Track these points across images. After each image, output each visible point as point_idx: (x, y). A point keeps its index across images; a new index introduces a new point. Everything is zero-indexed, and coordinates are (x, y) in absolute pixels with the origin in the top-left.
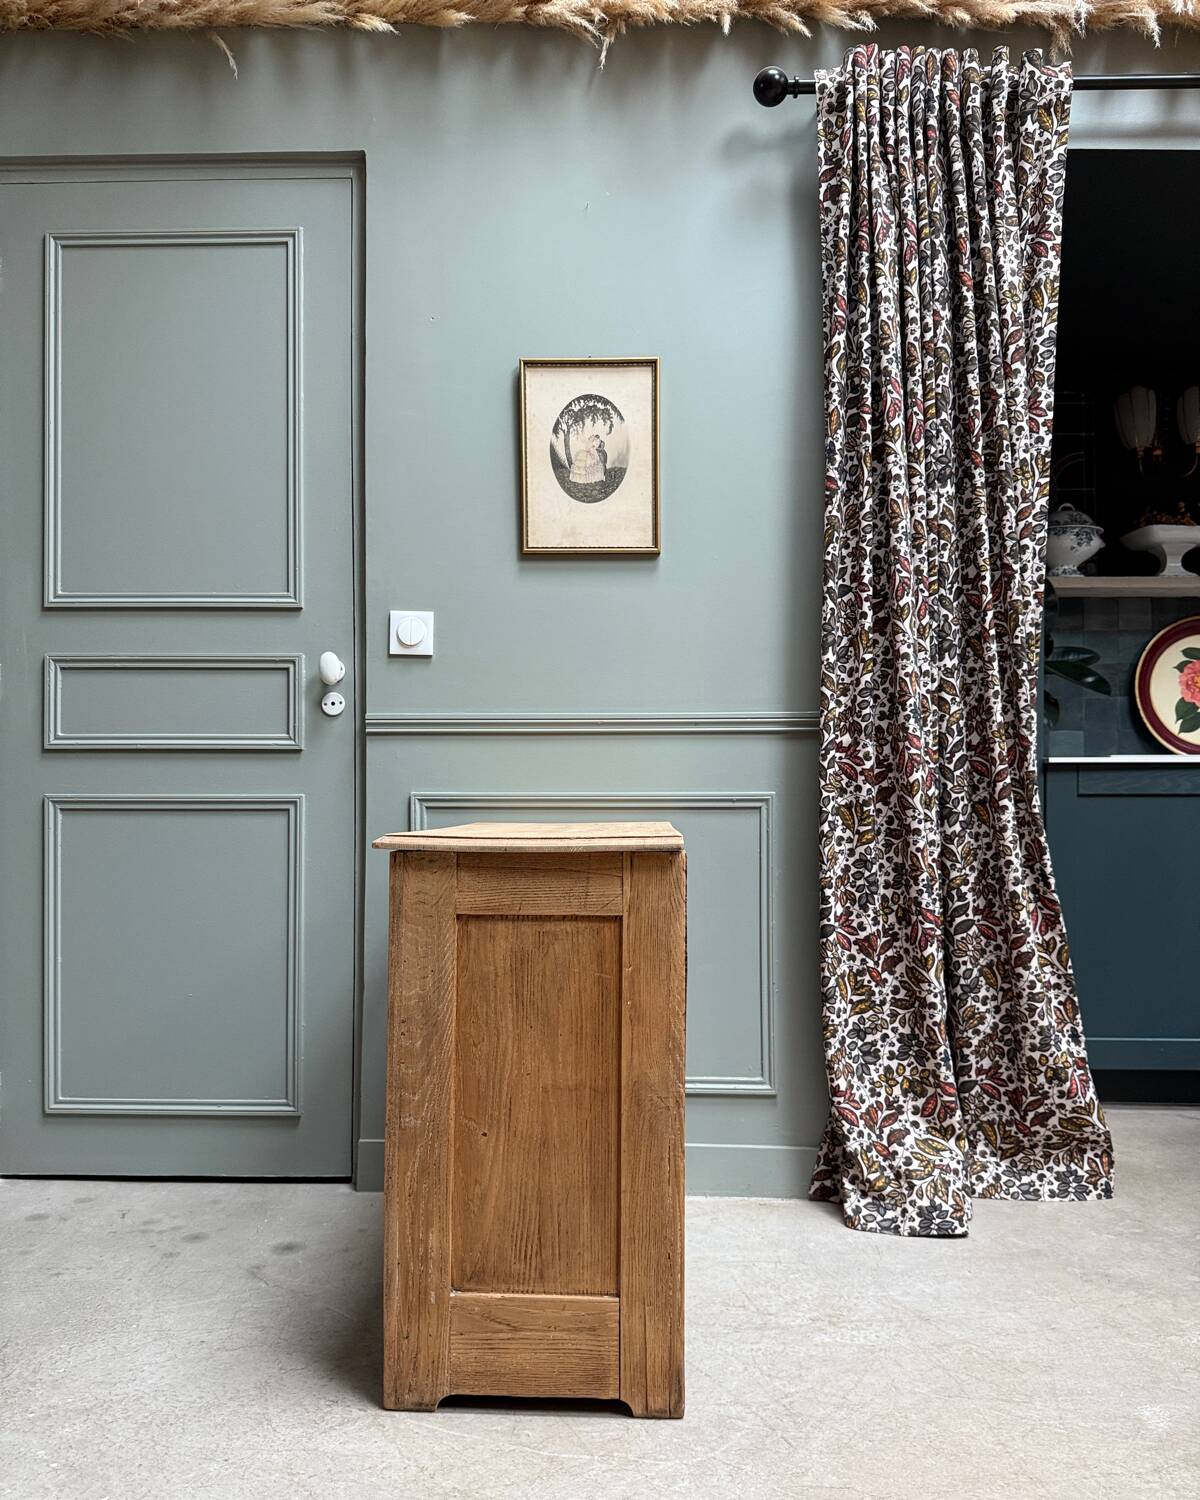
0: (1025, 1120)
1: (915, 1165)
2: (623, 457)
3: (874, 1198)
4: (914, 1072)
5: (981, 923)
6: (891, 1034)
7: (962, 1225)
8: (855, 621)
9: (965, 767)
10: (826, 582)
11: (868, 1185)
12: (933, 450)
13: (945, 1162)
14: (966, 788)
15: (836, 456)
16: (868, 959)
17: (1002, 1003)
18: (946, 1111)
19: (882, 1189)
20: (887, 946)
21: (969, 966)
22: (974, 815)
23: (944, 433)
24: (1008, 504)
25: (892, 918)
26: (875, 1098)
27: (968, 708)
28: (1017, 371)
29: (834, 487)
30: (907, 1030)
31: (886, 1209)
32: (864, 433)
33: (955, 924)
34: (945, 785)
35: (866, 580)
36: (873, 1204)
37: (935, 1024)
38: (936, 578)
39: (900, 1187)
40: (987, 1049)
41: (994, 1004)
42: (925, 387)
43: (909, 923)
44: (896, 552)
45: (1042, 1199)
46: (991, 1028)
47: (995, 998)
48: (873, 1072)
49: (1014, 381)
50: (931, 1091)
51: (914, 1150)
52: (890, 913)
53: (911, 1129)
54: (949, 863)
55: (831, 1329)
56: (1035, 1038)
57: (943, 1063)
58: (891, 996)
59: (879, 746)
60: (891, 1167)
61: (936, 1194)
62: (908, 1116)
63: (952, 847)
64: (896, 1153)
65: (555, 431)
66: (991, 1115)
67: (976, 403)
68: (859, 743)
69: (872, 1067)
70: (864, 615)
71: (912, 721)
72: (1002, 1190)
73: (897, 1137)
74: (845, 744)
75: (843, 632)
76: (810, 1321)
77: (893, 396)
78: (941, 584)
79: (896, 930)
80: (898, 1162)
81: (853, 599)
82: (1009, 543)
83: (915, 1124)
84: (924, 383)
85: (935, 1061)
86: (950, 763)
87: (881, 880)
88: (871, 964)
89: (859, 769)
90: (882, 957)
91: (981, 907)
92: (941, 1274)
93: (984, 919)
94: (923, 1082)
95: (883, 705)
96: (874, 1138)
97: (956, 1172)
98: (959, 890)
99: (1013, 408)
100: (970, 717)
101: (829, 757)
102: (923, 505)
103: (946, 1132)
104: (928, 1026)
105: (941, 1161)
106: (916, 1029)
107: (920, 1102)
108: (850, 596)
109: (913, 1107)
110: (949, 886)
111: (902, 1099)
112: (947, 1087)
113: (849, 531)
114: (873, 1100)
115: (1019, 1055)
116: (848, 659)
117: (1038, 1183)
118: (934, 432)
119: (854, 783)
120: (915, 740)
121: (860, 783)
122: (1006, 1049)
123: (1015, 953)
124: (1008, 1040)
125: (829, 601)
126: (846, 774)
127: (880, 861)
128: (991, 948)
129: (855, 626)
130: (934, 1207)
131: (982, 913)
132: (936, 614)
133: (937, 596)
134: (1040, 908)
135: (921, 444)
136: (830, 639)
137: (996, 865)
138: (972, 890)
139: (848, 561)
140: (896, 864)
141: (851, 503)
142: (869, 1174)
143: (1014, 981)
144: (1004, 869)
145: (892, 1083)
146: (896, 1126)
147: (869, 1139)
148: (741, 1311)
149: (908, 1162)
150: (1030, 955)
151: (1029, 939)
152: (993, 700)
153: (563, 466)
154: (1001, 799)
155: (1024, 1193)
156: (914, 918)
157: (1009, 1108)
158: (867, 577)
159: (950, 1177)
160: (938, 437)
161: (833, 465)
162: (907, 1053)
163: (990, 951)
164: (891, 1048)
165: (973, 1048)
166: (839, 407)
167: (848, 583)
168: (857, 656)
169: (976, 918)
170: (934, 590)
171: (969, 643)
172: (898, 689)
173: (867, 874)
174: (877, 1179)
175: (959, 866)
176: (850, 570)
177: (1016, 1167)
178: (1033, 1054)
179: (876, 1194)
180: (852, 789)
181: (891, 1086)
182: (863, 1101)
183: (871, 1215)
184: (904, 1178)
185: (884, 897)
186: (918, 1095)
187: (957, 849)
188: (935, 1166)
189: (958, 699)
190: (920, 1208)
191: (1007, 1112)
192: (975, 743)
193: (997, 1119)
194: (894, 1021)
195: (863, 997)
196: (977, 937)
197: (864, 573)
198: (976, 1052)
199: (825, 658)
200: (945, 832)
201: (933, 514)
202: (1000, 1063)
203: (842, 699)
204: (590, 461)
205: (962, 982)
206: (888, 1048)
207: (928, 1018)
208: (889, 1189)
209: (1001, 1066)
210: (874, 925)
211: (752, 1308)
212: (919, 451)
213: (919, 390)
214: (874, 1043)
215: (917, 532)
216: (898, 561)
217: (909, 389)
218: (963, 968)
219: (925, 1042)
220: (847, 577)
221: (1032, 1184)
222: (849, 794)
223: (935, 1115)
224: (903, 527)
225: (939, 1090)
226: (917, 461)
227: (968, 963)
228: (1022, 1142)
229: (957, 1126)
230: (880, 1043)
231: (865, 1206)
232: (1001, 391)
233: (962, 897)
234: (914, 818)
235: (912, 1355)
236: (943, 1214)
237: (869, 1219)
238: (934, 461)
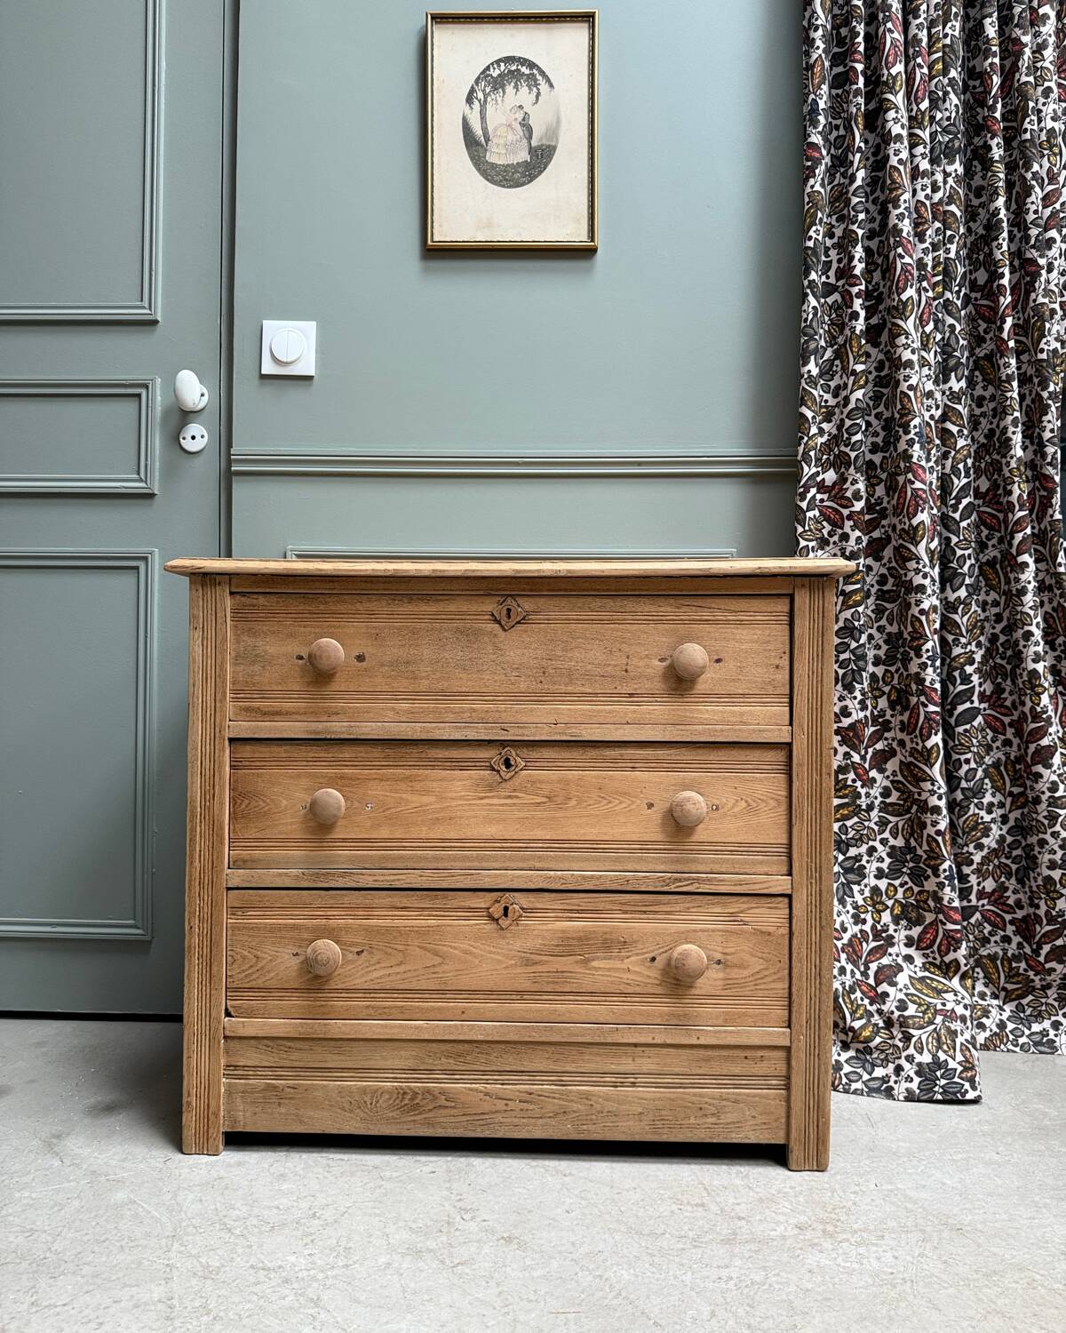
0: (1039, 955)
1: (912, 1010)
2: (553, 131)
3: (858, 1051)
4: (909, 894)
5: (987, 712)
6: (880, 847)
7: (974, 1088)
8: (842, 327)
9: (973, 518)
10: (807, 274)
11: (851, 1034)
12: (939, 116)
13: (949, 1006)
14: (973, 544)
15: (820, 117)
16: (852, 753)
17: (1010, 812)
18: (949, 943)
19: (870, 1039)
20: (877, 737)
21: (973, 765)
22: (981, 578)
23: (952, 96)
24: (1034, 183)
25: (883, 703)
26: (859, 927)
27: (976, 446)
28: (1046, 16)
29: (817, 155)
30: (900, 842)
31: (874, 1066)
32: (855, 87)
33: (956, 713)
34: (948, 540)
35: (857, 272)
36: (856, 1058)
37: (939, 833)
38: (940, 278)
39: (893, 1037)
40: (991, 868)
41: (1000, 812)
42: (930, 36)
43: (906, 708)
44: (897, 232)
45: (1059, 1052)
46: (997, 842)
47: (1002, 805)
48: (856, 894)
49: (1042, 29)
50: (929, 917)
51: (909, 991)
52: (880, 697)
53: (904, 965)
54: (950, 638)
55: (827, 1245)
56: (1055, 853)
57: (947, 882)
58: (880, 799)
59: (871, 486)
60: (880, 1012)
61: (939, 1047)
62: (900, 949)
63: (956, 617)
64: (886, 994)
65: (469, 100)
66: (993, 949)
67: (994, 55)
68: (846, 479)
69: (856, 888)
70: (855, 316)
71: (917, 447)
72: (1008, 1040)
73: (888, 975)
74: (828, 483)
75: (826, 342)
76: (796, 1231)
77: (893, 36)
78: (947, 287)
79: (888, 717)
80: (891, 1005)
81: (840, 300)
82: (1034, 232)
83: (909, 959)
84: (929, 29)
85: (937, 880)
86: (954, 512)
87: (871, 654)
88: (856, 758)
89: (846, 512)
90: (870, 751)
91: (988, 693)
92: (960, 1156)
93: (990, 707)
94: (920, 906)
95: (876, 434)
96: (858, 976)
97: (963, 1019)
98: (963, 671)
99: (1039, 65)
100: (978, 458)
101: (809, 496)
102: (926, 181)
103: (948, 969)
104: (929, 835)
105: (944, 1004)
106: (912, 841)
107: (916, 932)
108: (836, 297)
109: (906, 937)
110: (949, 665)
111: (892, 927)
112: (952, 913)
113: (834, 217)
114: (856, 929)
115: (1032, 875)
116: (833, 376)
117: (1052, 1032)
118: (940, 93)
119: (840, 531)
120: (920, 471)
121: (847, 529)
122: (1014, 867)
123: (1032, 747)
124: (1016, 856)
125: (811, 298)
126: (828, 519)
127: (870, 631)
128: (998, 743)
129: (842, 332)
130: (937, 1064)
131: (988, 701)
132: (939, 324)
133: (941, 300)
134: (1061, 693)
135: (925, 105)
136: (812, 345)
137: (1007, 641)
138: (978, 671)
139: (833, 253)
140: (889, 634)
141: (836, 182)
142: (853, 1020)
143: (1028, 783)
144: (1022, 643)
145: (880, 907)
146: (885, 961)
147: (853, 977)
148: (700, 1212)
149: (902, 1006)
150: (1051, 751)
151: (1051, 730)
152: (1011, 429)
153: (478, 144)
154: (1020, 553)
155: (1036, 1044)
156: (914, 700)
157: (1016, 939)
158: (859, 268)
159: (956, 1026)
160: (944, 101)
161: (815, 128)
162: (900, 870)
163: (998, 748)
164: (879, 865)
165: (975, 866)
166: (823, 56)
167: (832, 280)
168: (844, 369)
169: (983, 705)
170: (938, 293)
171: (977, 366)
172: (899, 407)
173: (854, 645)
174: (863, 1027)
175: (963, 640)
176: (835, 266)
177: (1024, 1012)
178: (1053, 874)
179: (861, 1046)
180: (836, 538)
181: (879, 912)
182: (845, 930)
183: (856, 1072)
184: (897, 1026)
185: (873, 675)
186: (912, 923)
187: (962, 620)
188: (936, 1012)
189: (966, 432)
190: (919, 1064)
191: (1014, 945)
192: (983, 489)
193: (1001, 953)
194: (884, 831)
195: (846, 800)
196: (983, 730)
197: (856, 262)
198: (978, 871)
199: (806, 369)
200: (946, 598)
201: (938, 196)
202: (1007, 884)
203: (824, 425)
204: (511, 137)
205: (964, 784)
206: (875, 865)
207: (929, 826)
208: (878, 1040)
209: (1006, 889)
210: (862, 710)
211: (714, 1208)
212: (923, 113)
213: (923, 35)
214: (858, 858)
215: (920, 216)
216: (899, 244)
217: (910, 37)
218: (965, 767)
219: (925, 856)
220: (832, 273)
221: (1044, 1033)
222: (831, 546)
223: (935, 948)
224: (905, 201)
225: (941, 917)
226: (921, 126)
227: (972, 761)
228: (1033, 981)
229: (963, 961)
230: (865, 858)
231: (846, 1061)
232: (1026, 39)
233: (966, 679)
234: (917, 571)
235: (951, 1290)
236: (950, 1073)
237: (853, 1077)
238: (939, 130)
